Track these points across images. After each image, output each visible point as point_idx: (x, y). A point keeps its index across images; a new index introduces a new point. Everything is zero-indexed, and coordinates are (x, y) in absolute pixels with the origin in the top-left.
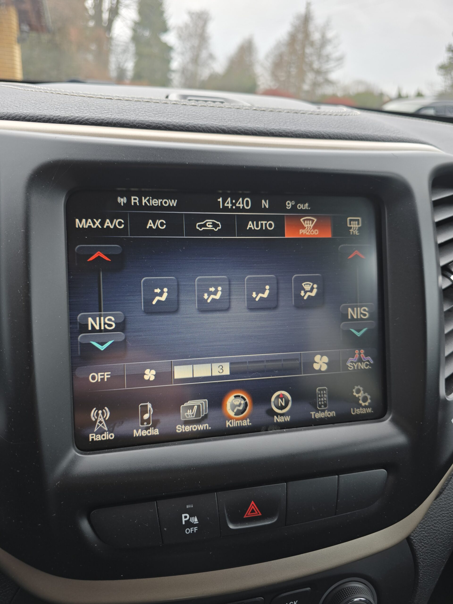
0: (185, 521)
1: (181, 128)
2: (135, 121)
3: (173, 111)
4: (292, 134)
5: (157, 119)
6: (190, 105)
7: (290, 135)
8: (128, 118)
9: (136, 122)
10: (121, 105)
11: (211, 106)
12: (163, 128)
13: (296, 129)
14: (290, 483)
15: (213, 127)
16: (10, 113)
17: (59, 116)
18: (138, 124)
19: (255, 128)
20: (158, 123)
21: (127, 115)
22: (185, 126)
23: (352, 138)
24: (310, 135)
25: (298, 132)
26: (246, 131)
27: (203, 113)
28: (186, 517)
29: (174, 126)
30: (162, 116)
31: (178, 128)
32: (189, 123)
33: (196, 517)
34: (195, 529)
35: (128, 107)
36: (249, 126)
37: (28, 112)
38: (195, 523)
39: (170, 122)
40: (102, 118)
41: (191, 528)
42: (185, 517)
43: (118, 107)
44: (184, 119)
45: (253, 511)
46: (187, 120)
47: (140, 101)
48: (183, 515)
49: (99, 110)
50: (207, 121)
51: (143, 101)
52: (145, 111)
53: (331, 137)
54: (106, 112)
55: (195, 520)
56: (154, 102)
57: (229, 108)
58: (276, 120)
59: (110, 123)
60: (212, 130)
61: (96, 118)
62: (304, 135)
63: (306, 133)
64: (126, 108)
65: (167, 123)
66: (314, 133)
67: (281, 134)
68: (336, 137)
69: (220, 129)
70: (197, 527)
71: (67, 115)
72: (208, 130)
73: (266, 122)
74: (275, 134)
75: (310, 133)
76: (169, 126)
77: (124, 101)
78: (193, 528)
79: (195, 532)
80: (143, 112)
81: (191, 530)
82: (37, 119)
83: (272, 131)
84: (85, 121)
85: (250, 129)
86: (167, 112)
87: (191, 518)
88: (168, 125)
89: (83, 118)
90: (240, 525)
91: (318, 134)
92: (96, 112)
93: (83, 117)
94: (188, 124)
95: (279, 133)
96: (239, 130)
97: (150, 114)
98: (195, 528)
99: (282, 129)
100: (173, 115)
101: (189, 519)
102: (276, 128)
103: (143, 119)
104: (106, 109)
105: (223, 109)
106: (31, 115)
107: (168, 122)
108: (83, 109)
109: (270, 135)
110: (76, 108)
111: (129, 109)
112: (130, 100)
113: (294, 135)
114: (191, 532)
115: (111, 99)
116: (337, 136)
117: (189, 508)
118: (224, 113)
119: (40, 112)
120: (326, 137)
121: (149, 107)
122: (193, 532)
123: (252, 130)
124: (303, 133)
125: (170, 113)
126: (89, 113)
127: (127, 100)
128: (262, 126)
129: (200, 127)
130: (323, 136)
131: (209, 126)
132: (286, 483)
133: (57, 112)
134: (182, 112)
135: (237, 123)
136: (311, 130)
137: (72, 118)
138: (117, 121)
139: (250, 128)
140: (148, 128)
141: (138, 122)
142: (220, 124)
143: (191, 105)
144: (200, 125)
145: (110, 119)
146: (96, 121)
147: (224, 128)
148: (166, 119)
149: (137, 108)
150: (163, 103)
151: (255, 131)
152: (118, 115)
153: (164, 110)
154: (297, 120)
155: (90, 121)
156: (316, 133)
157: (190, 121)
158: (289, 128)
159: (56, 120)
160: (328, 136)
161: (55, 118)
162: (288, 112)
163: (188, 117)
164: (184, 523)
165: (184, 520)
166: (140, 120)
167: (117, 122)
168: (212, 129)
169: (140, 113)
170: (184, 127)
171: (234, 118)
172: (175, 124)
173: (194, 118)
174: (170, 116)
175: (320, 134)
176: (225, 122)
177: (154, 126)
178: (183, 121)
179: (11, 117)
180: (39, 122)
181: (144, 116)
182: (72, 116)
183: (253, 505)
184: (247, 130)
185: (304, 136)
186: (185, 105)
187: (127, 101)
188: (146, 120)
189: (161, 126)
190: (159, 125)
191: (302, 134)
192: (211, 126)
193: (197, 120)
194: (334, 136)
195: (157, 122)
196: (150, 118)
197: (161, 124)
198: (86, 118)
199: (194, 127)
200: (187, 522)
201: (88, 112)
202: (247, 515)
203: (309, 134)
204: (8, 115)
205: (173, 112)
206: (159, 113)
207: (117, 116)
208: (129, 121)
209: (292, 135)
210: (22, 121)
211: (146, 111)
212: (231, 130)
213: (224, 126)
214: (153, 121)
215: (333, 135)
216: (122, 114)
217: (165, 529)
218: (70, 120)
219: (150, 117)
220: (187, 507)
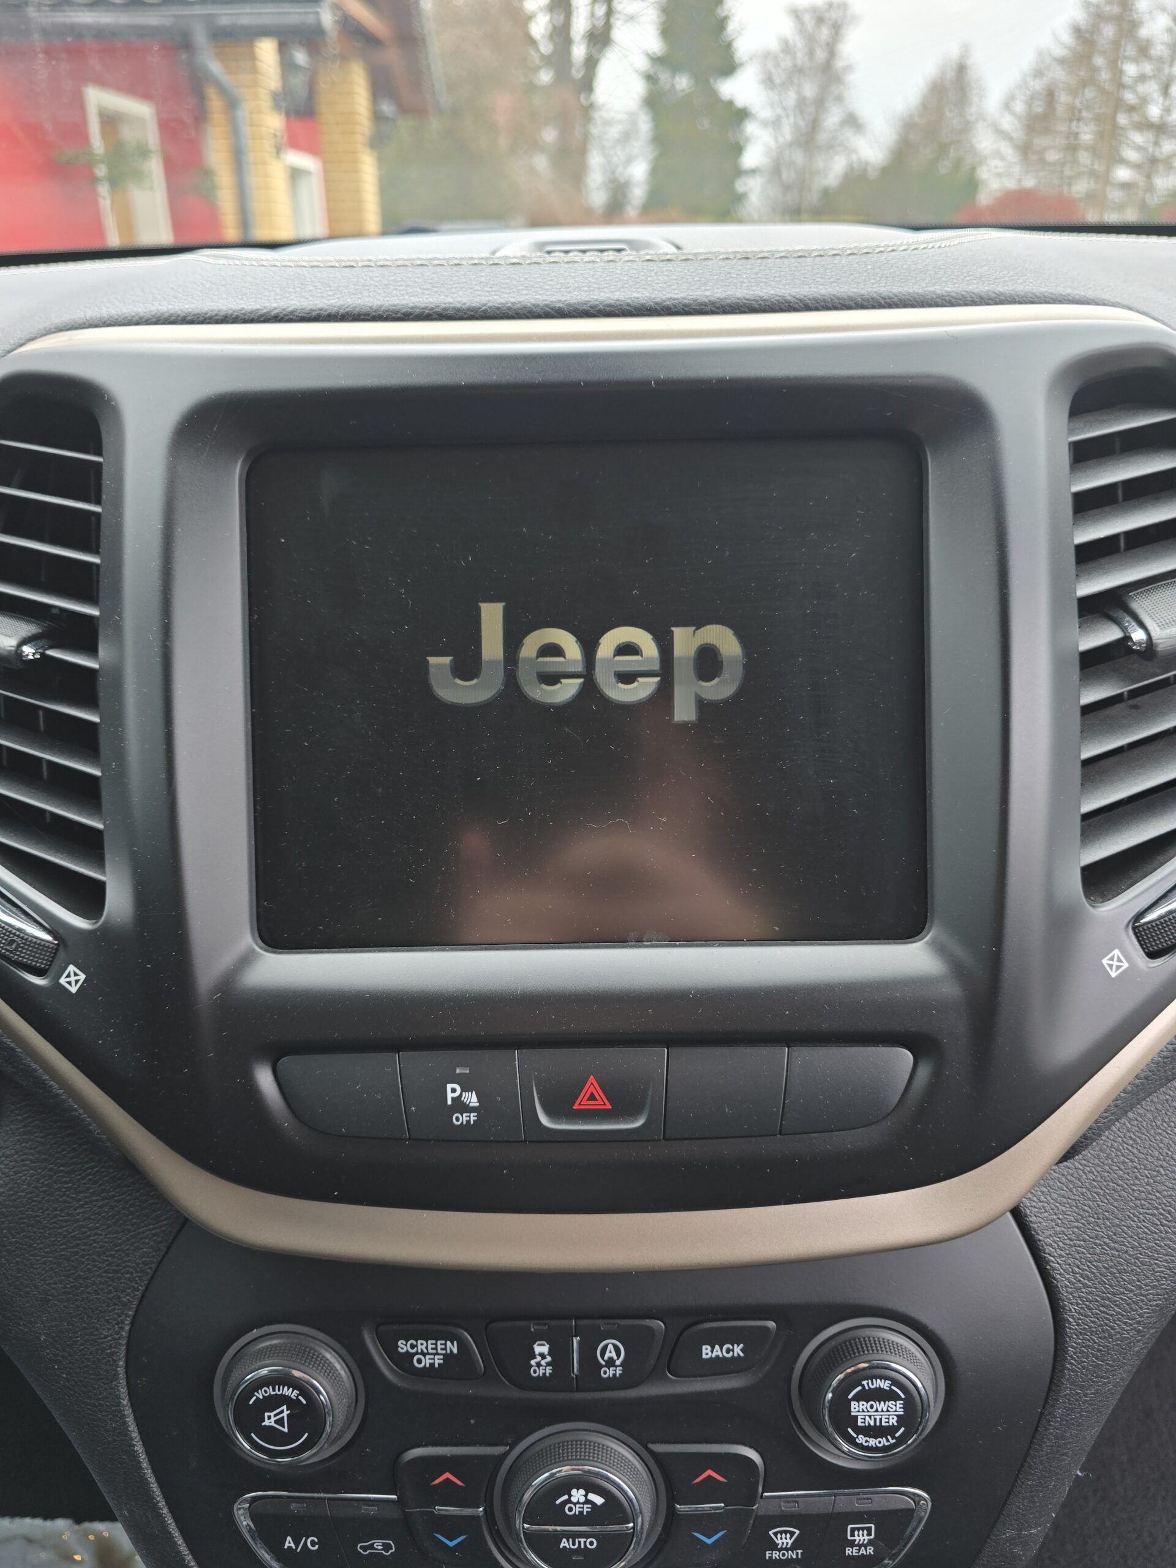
0: (453, 1099)
1: (472, 313)
2: (381, 306)
3: (464, 280)
4: (714, 307)
5: (425, 300)
6: (508, 263)
7: (708, 309)
8: (369, 301)
9: (383, 308)
10: (365, 278)
11: (550, 263)
12: (435, 316)
13: (723, 296)
14: (677, 1051)
15: (538, 305)
16: (161, 312)
17: (243, 309)
18: (387, 313)
19: (629, 301)
20: (426, 308)
21: (369, 296)
22: (480, 308)
23: (865, 303)
24: (757, 306)
25: (729, 301)
26: (608, 309)
27: (526, 279)
28: (454, 1090)
29: (459, 310)
30: (436, 292)
31: (465, 313)
32: (489, 301)
33: (474, 1092)
34: (473, 1117)
35: (377, 279)
36: (616, 297)
37: (192, 306)
38: (471, 1105)
39: (450, 303)
40: (321, 305)
41: (465, 1115)
42: (452, 1091)
43: (358, 281)
44: (479, 295)
45: (592, 1098)
46: (486, 296)
47: (407, 266)
48: (449, 1087)
49: (319, 291)
50: (526, 294)
51: (412, 264)
52: (407, 286)
53: (810, 305)
54: (330, 293)
55: (472, 1099)
56: (435, 265)
57: (590, 262)
58: (687, 279)
59: (334, 315)
60: (535, 312)
61: (309, 307)
62: (741, 306)
63: (746, 301)
64: (372, 282)
65: (443, 305)
66: (767, 300)
67: (686, 309)
68: (822, 304)
69: (552, 309)
70: (476, 1114)
71: (258, 307)
72: (526, 312)
73: (660, 285)
74: (673, 310)
75: (757, 301)
76: (447, 310)
77: (375, 269)
78: (468, 1114)
79: (472, 1122)
80: (401, 288)
81: (465, 1119)
82: (205, 319)
83: (667, 303)
84: (288, 315)
85: (618, 303)
86: (452, 283)
87: (464, 1093)
88: (445, 309)
89: (284, 310)
90: (567, 1123)
91: (777, 301)
92: (312, 296)
93: (285, 307)
94: (485, 305)
95: (683, 305)
96: (592, 307)
97: (416, 289)
98: (472, 1114)
99: (691, 297)
100: (462, 288)
101: (461, 1095)
102: (676, 296)
103: (397, 302)
104: (332, 288)
105: (577, 265)
106: (196, 311)
107: (445, 304)
108: (290, 292)
109: (662, 312)
110: (278, 290)
111: (376, 284)
112: (387, 266)
113: (718, 308)
114: (465, 1123)
115: (353, 266)
116: (824, 301)
117: (459, 1074)
118: (573, 274)
119: (212, 304)
120: (796, 306)
121: (419, 275)
122: (468, 1122)
123: (621, 305)
124: (739, 301)
125: (456, 285)
126: (299, 298)
127: (382, 266)
128: (648, 295)
129: (509, 308)
130: (789, 306)
131: (529, 304)
132: (666, 1050)
133: (241, 302)
134: (483, 279)
135: (592, 293)
136: (761, 294)
137: (265, 311)
138: (347, 310)
139: (618, 300)
140: (406, 318)
141: (387, 309)
142: (553, 299)
143: (508, 265)
144: (509, 305)
145: (335, 307)
146: (308, 314)
147: (561, 305)
148: (443, 297)
149: (394, 280)
150: (452, 265)
151: (629, 305)
152: (351, 298)
153: (447, 279)
154: (738, 275)
155: (297, 314)
156: (773, 300)
157: (490, 298)
158: (708, 293)
159: (237, 317)
160: (801, 304)
161: (236, 314)
162: (727, 259)
163: (490, 289)
164: (449, 1102)
165: (450, 1096)
166: (391, 306)
167: (347, 313)
168: (535, 310)
169: (396, 289)
170: (477, 312)
171: (590, 282)
172: (458, 305)
173: (503, 290)
174: (453, 290)
175: (781, 300)
176: (566, 294)
177: (417, 315)
178: (478, 299)
179: (162, 318)
180: (209, 323)
181: (403, 295)
182: (265, 308)
183: (592, 1085)
184: (611, 306)
185: (743, 309)
186: (496, 264)
187: (381, 269)
188: (404, 302)
189: (430, 312)
190: (427, 312)
191: (738, 303)
192: (534, 305)
193: (507, 293)
194: (818, 303)
195: (423, 306)
196: (412, 298)
197: (431, 309)
198: (290, 309)
199: (498, 308)
200: (457, 1100)
201: (296, 297)
202: (580, 1104)
203: (753, 302)
204: (158, 314)
205: (463, 283)
206: (433, 287)
207: (349, 300)
208: (370, 307)
209: (714, 309)
210: (182, 324)
211: (410, 284)
212: (576, 310)
213: (560, 301)
214: (417, 304)
215: (816, 301)
216: (359, 296)
217: (413, 1108)
218: (261, 316)
219: (412, 296)
220: (458, 1071)
